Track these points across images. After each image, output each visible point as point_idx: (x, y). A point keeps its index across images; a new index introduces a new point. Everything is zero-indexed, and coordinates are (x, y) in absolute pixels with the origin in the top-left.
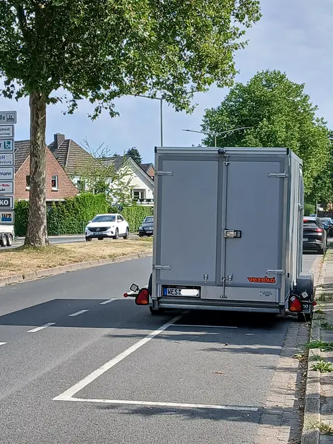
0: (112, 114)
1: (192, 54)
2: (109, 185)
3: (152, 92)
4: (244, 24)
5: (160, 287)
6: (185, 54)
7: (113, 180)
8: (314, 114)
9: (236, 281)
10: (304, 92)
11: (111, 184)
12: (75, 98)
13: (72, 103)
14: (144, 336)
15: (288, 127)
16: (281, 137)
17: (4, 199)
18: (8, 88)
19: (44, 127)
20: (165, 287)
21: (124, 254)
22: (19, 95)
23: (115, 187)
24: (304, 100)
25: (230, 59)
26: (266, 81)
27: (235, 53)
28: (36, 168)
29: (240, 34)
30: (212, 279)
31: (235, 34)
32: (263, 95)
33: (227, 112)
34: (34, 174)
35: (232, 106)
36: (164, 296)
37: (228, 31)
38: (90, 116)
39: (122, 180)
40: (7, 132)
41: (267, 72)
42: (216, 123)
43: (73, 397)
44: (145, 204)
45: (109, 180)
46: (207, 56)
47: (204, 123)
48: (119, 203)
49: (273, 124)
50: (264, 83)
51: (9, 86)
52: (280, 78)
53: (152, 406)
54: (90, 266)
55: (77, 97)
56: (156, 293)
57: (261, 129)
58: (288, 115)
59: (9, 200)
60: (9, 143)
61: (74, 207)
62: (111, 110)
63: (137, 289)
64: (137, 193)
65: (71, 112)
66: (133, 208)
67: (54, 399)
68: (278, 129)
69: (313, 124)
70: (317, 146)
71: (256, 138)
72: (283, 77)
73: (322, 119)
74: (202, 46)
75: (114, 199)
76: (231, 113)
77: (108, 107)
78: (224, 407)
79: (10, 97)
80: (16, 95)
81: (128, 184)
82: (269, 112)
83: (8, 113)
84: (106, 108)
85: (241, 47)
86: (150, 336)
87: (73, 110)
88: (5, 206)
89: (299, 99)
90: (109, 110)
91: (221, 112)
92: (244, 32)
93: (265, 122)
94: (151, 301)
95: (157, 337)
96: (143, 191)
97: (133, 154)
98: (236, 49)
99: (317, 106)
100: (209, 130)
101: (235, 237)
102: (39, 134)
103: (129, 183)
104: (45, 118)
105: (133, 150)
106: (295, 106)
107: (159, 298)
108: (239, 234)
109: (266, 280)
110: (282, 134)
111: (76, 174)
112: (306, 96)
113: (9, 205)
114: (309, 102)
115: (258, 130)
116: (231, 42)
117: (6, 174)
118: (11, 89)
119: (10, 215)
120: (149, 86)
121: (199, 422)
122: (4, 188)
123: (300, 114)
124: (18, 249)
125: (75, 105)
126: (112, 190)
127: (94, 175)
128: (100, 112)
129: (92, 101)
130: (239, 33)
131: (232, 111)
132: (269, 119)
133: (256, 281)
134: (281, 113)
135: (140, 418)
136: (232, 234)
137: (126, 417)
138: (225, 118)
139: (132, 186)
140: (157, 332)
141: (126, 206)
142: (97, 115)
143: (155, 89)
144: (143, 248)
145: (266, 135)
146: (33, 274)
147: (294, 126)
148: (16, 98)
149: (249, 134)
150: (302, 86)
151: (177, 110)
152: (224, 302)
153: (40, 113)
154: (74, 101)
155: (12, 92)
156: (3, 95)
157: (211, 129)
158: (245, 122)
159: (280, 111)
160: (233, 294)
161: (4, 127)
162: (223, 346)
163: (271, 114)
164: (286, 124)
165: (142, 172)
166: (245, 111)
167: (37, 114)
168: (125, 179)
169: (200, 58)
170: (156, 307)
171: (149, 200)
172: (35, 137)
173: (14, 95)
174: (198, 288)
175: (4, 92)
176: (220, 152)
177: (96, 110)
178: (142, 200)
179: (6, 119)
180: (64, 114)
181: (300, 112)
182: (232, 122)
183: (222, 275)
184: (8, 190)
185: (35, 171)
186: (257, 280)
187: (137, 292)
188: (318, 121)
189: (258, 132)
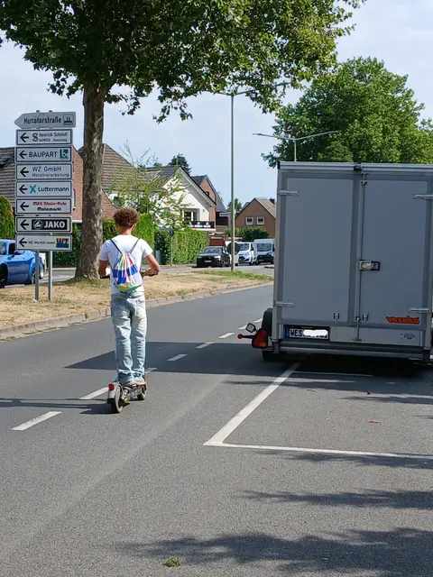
0: (183, 116)
1: (284, 41)
2: (155, 201)
3: (233, 88)
4: (350, 3)
5: (281, 327)
6: (276, 42)
7: (160, 197)
8: (419, 114)
9: (371, 321)
10: (408, 86)
11: (158, 202)
12: (137, 94)
13: (134, 101)
14: (270, 383)
15: (385, 131)
16: (376, 144)
17: (60, 221)
18: (58, 82)
19: (101, 130)
20: (287, 327)
21: (194, 291)
22: (72, 91)
23: (163, 205)
24: (407, 96)
25: (332, 47)
26: (358, 71)
27: (337, 40)
28: (91, 182)
29: (346, 17)
30: (344, 318)
31: (339, 16)
32: (354, 90)
33: (308, 110)
34: (88, 190)
35: (314, 103)
36: (286, 337)
37: (330, 13)
38: (155, 118)
39: (172, 197)
40: (64, 138)
41: (360, 60)
42: (293, 124)
43: (224, 442)
44: (198, 227)
45: (156, 196)
46: (306, 45)
47: (278, 125)
48: (167, 227)
49: (366, 126)
50: (356, 74)
51: (60, 80)
52: (376, 67)
53: (316, 453)
54: (157, 305)
55: (139, 93)
56: (277, 333)
57: (351, 132)
58: (386, 116)
59: (65, 221)
60: (66, 151)
61: (112, 231)
62: (183, 111)
63: (255, 329)
64: (188, 214)
65: (131, 112)
66: (186, 233)
67: (205, 444)
68: (372, 133)
69: (416, 127)
70: (422, 156)
71: (344, 144)
72: (380, 66)
73: (430, 121)
74: (300, 31)
75: (162, 221)
76: (312, 113)
77: (178, 107)
78: (396, 456)
79: (60, 93)
80: (67, 91)
81: (179, 203)
82: (361, 111)
83: (65, 114)
84: (176, 108)
85: (346, 33)
86: (276, 384)
87: (134, 110)
88: (60, 228)
89: (399, 95)
90: (179, 111)
91: (300, 111)
92: (350, 15)
93: (357, 125)
94: (270, 344)
95: (283, 384)
96: (196, 212)
97: (180, 163)
98: (340, 35)
99: (423, 104)
100: (283, 133)
101: (372, 270)
102: (95, 141)
103: (180, 200)
104: (102, 120)
105: (179, 157)
106: (394, 104)
107: (280, 341)
108: (377, 266)
109: (409, 320)
110: (378, 140)
111: (112, 189)
112: (409, 92)
113: (65, 228)
114: (413, 99)
115: (347, 134)
116: (334, 27)
117: (62, 190)
118: (61, 83)
119: (67, 240)
120: (229, 81)
121: (374, 469)
122: (59, 206)
123: (401, 113)
124: (68, 282)
125: (137, 103)
126: (159, 209)
127: (136, 189)
128: (168, 113)
129: (162, 99)
130: (344, 15)
131: (313, 109)
132: (361, 120)
133: (396, 322)
134: (377, 113)
135: (309, 464)
136: (369, 265)
137: (292, 462)
138: (305, 119)
139: (185, 205)
140: (281, 380)
141: (177, 230)
142: (164, 117)
143: (236, 85)
144: (213, 283)
145: (357, 140)
146: (95, 313)
147: (394, 129)
148: (68, 95)
149: (336, 140)
150: (405, 79)
151: (264, 112)
152: (358, 345)
153: (96, 113)
154: (136, 99)
155: (63, 87)
156: (51, 91)
157: (286, 133)
158: (330, 124)
159: (375, 110)
160: (369, 337)
161: (60, 132)
162: (364, 394)
163: (364, 114)
164: (383, 127)
165: (195, 186)
166: (331, 110)
167: (93, 116)
168: (176, 196)
169: (298, 47)
170: (276, 351)
171: (203, 223)
172: (90, 144)
173: (66, 91)
174: (327, 329)
175: (53, 87)
176: (356, 169)
177: (163, 110)
178: (194, 223)
179: (62, 121)
180: (123, 114)
181: (401, 112)
182: (314, 124)
183: (356, 314)
184: (65, 209)
185: (90, 186)
186: (398, 320)
187: (254, 333)
188: (423, 123)
189: (348, 137)
